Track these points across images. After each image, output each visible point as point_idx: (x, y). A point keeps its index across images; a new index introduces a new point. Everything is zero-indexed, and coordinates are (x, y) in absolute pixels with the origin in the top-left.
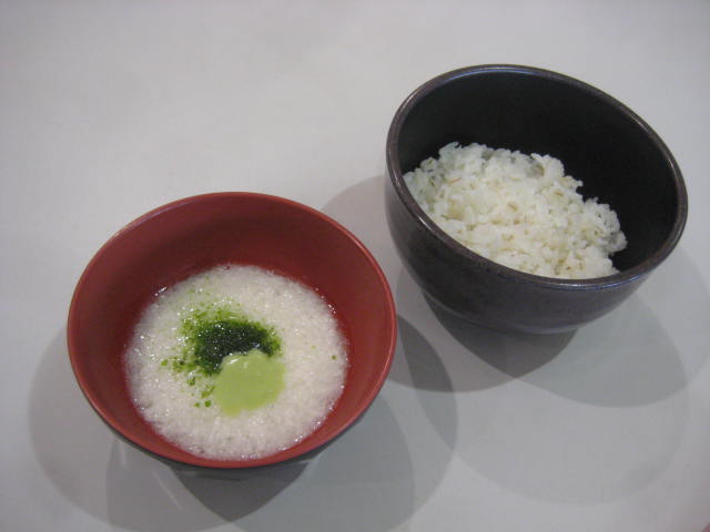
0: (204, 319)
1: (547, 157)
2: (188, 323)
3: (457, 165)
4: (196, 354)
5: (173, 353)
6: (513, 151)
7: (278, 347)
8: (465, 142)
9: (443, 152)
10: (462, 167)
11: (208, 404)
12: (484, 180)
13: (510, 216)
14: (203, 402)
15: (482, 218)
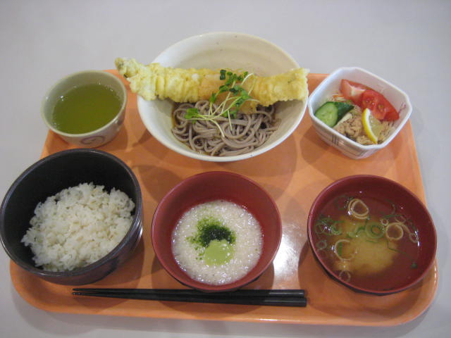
0: (207, 222)
1: (80, 185)
2: (200, 223)
3: (44, 216)
4: (201, 237)
5: (192, 235)
6: (67, 188)
7: (234, 240)
8: (43, 200)
9: (36, 212)
10: (47, 215)
11: (201, 259)
12: (59, 216)
13: (77, 227)
14: (199, 257)
15: (66, 236)
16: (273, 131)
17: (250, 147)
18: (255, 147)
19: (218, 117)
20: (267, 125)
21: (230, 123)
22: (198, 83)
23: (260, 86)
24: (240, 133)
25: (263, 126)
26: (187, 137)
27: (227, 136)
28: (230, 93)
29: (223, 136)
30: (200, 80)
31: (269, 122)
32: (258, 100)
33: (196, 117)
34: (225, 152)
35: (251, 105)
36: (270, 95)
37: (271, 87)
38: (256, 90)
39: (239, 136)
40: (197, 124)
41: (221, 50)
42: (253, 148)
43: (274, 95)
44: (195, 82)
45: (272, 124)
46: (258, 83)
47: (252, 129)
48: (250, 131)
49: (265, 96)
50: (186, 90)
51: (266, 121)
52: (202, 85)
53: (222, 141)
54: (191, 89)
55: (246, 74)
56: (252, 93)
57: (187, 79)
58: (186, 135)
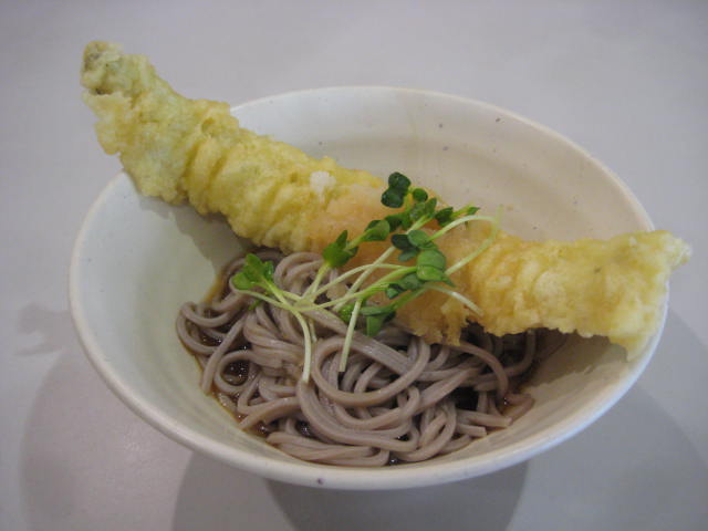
16: (489, 429)
17: (376, 451)
18: (396, 460)
19: (318, 311)
20: (483, 401)
21: (347, 343)
22: (322, 199)
23: (498, 260)
24: (369, 389)
25: (464, 399)
26: (214, 343)
27: (320, 382)
28: (391, 249)
29: (305, 377)
30: (331, 195)
31: (492, 394)
32: (477, 302)
33: (263, 291)
34: (288, 434)
35: (445, 309)
36: (518, 298)
37: (530, 269)
38: (482, 268)
39: (359, 397)
40: (260, 312)
41: (446, 149)
42: (383, 457)
43: (531, 301)
44: (312, 196)
45: (501, 404)
46: (497, 248)
47: (415, 393)
48: (405, 394)
49: (502, 297)
50: (275, 207)
51: (482, 386)
52: (329, 210)
53: (294, 395)
54: (292, 209)
55: (472, 211)
56: (466, 272)
57: (294, 179)
58: (217, 335)
